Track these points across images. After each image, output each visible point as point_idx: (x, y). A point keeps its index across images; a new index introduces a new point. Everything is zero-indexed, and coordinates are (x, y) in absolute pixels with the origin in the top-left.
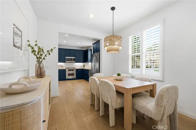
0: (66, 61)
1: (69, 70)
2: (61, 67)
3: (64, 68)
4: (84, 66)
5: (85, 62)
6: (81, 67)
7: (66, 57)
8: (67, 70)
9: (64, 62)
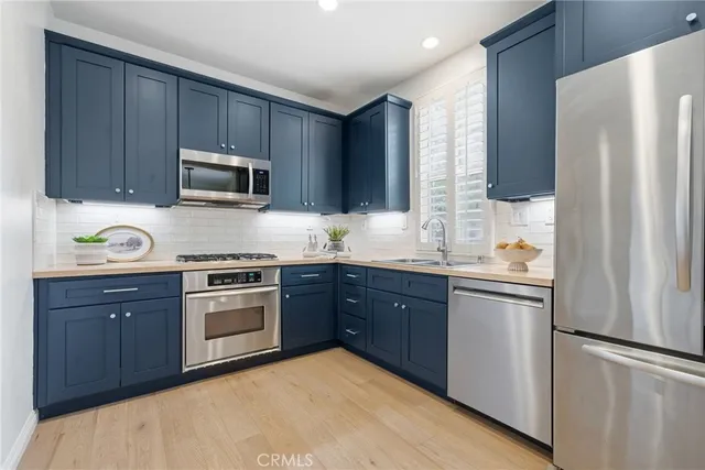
0: (184, 193)
1: (212, 280)
2: (134, 244)
3: (166, 262)
4: (336, 239)
5: (345, 211)
6: (313, 246)
7: (185, 154)
8: (194, 280)
9: (167, 198)
